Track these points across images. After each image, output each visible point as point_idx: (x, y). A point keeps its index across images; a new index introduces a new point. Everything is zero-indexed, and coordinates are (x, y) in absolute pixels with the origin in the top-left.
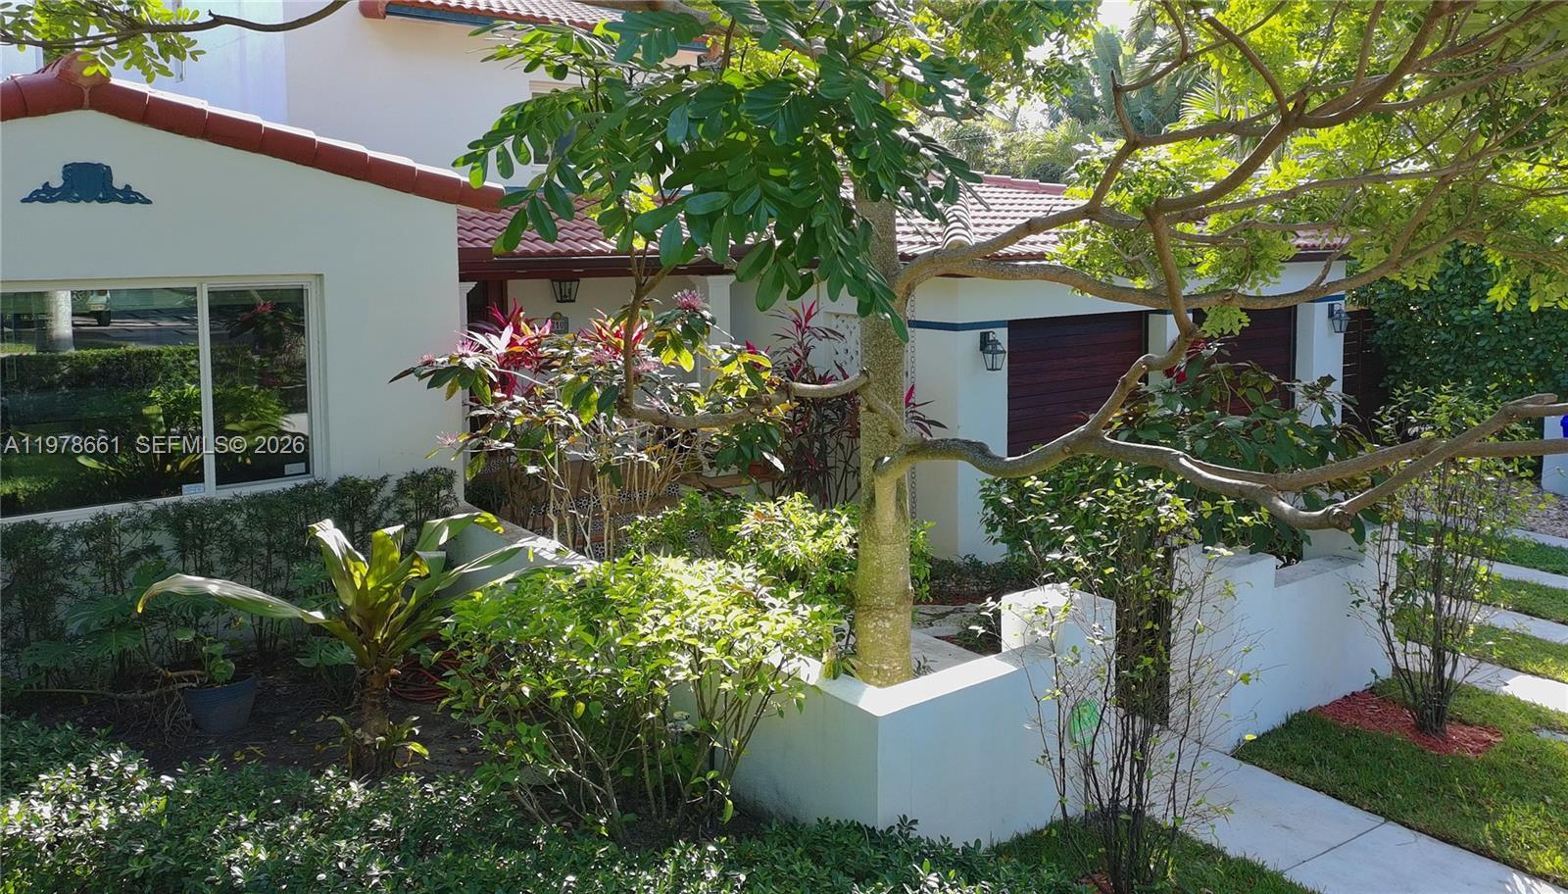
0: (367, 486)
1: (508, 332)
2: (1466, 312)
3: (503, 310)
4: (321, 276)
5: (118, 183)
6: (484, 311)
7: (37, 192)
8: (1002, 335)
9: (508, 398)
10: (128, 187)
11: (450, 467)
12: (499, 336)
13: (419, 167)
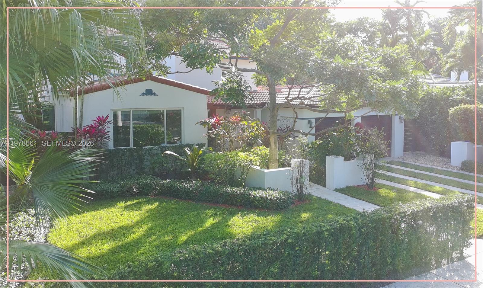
0: (191, 145)
1: (215, 118)
2: (431, 118)
3: (215, 115)
4: (184, 108)
5: (153, 92)
6: (211, 115)
7: (142, 94)
8: (313, 121)
9: (215, 129)
10: (155, 93)
11: (205, 143)
12: (213, 119)
13: (201, 88)
